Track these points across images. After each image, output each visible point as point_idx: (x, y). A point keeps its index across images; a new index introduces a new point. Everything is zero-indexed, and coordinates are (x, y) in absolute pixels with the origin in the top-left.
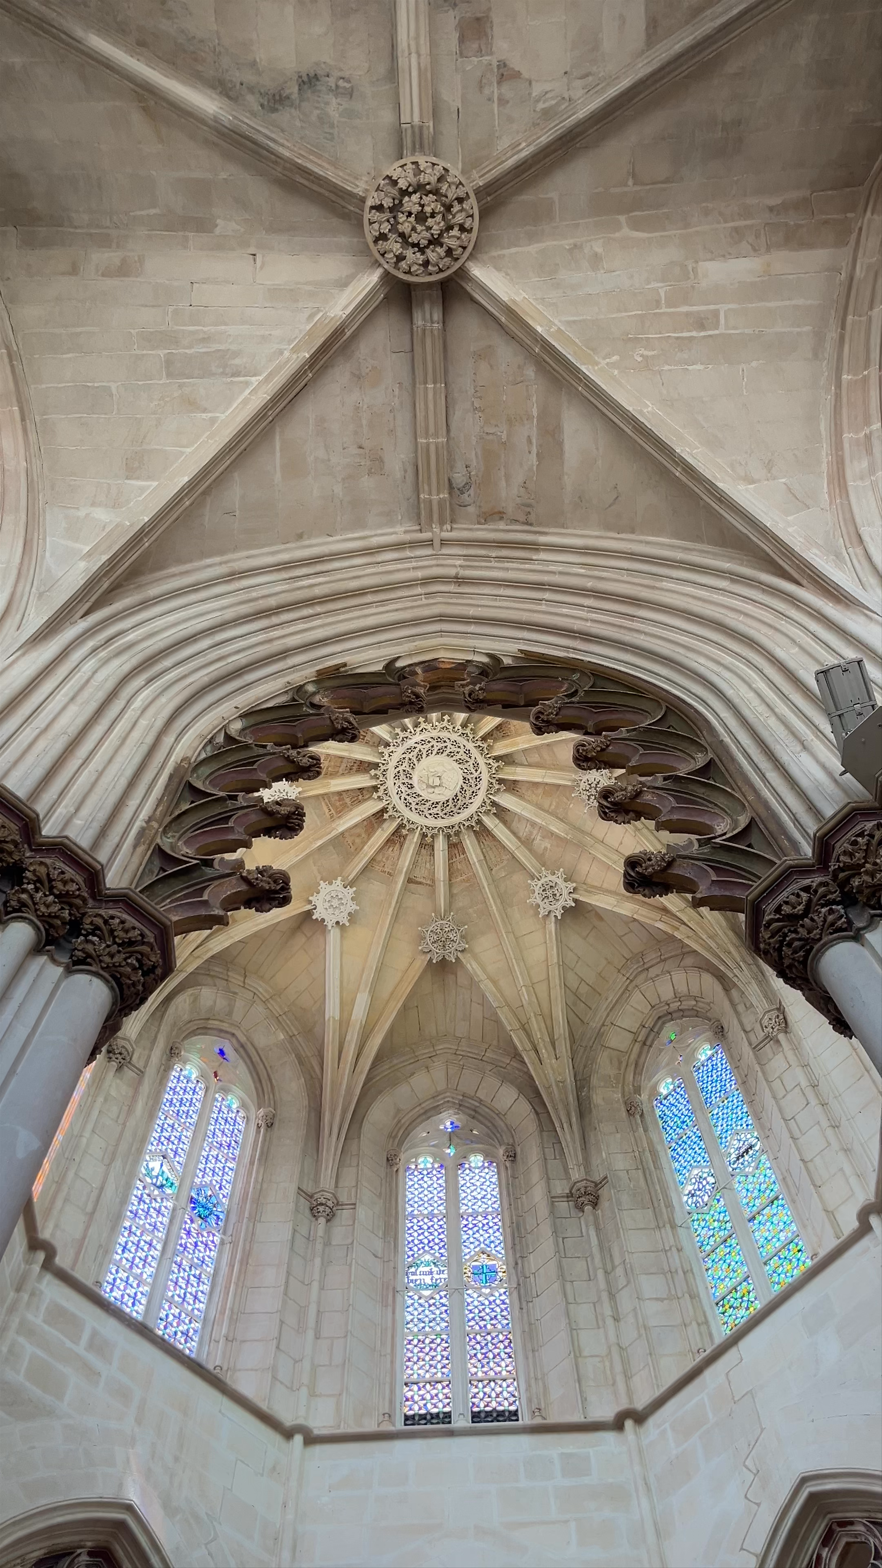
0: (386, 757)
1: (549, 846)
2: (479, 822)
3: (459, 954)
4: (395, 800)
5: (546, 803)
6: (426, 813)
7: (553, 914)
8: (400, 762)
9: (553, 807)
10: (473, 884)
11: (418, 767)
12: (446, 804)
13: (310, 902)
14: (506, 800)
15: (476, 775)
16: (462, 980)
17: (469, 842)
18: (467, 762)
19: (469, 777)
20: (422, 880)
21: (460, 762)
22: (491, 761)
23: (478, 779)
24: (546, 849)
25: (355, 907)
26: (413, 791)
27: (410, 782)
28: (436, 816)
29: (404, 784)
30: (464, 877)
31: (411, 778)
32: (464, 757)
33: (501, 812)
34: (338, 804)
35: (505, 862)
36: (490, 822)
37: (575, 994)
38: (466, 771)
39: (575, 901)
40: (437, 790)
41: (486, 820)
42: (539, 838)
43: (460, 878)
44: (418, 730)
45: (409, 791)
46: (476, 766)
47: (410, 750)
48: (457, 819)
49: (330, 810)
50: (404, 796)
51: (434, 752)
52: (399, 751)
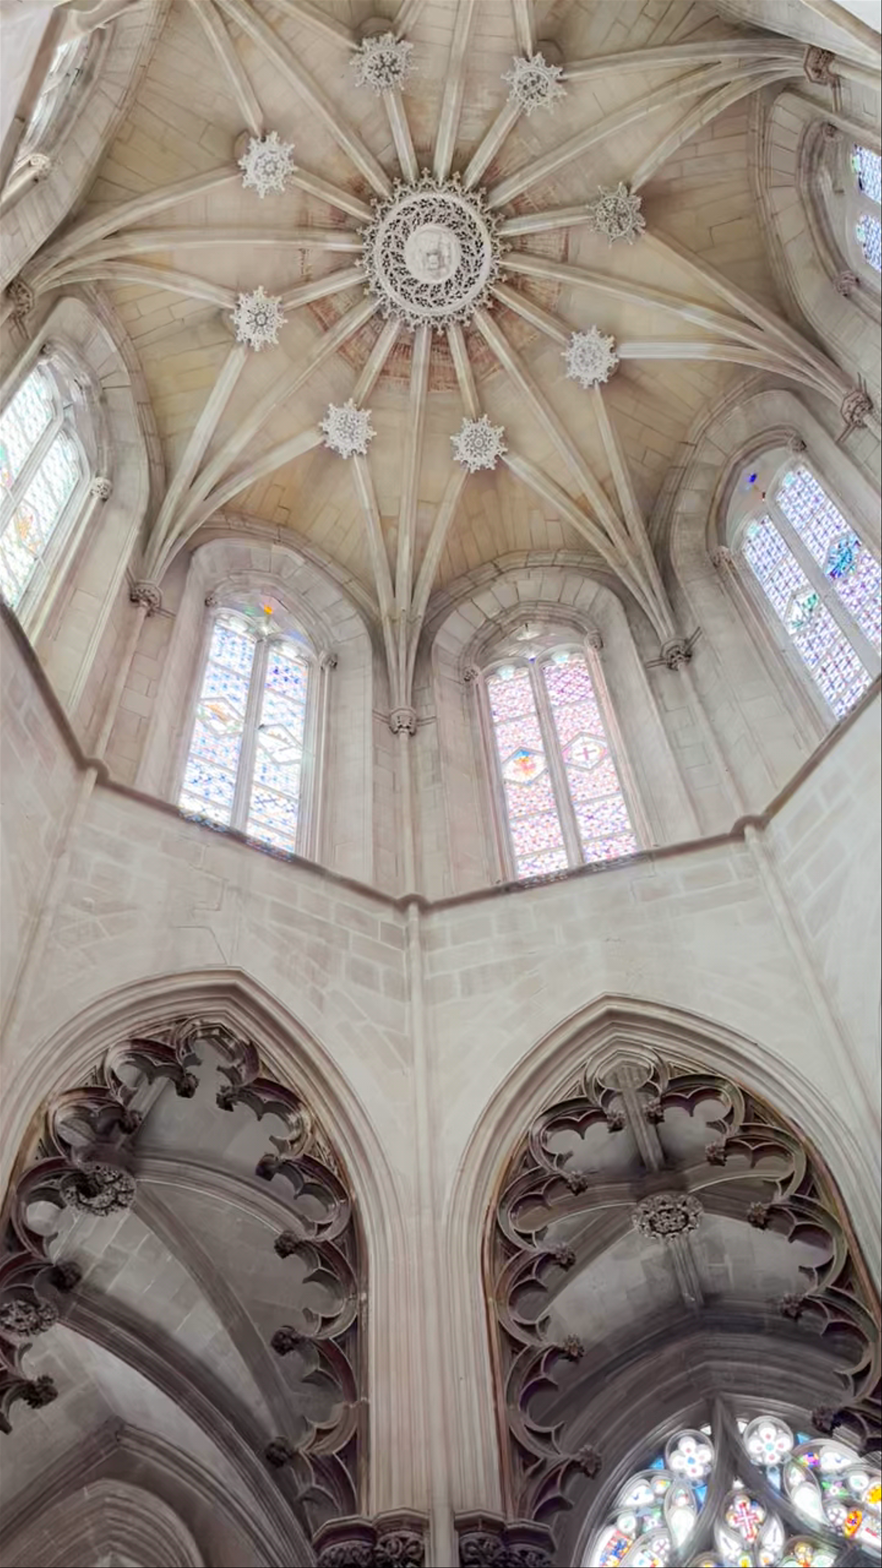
0: (419, 321)
1: (486, 91)
2: (475, 189)
3: (633, 190)
4: (467, 299)
5: (431, 108)
6: (477, 257)
7: (560, 77)
8: (422, 302)
9: (435, 99)
10: (555, 178)
11: (423, 281)
12: (462, 236)
13: (591, 386)
14: (442, 162)
15: (418, 209)
16: (671, 173)
17: (503, 196)
18: (405, 224)
19: (422, 216)
20: (563, 242)
21: (406, 232)
22: (396, 195)
23: (424, 203)
24: (490, 93)
25: (594, 331)
26: (453, 279)
27: (444, 286)
28: (479, 245)
29: (447, 293)
30: (550, 189)
31: (440, 286)
32: (399, 228)
33: (460, 164)
34: (487, 361)
35: (521, 140)
36: (474, 174)
37: (658, 24)
38: (417, 222)
39: (534, 54)
40: (445, 253)
41: (471, 181)
42: (479, 105)
43: (553, 194)
44: (379, 293)
45: (455, 284)
46: (407, 210)
47: (405, 294)
48: (477, 218)
49: (494, 371)
50: (462, 289)
51: (402, 266)
52: (411, 308)
